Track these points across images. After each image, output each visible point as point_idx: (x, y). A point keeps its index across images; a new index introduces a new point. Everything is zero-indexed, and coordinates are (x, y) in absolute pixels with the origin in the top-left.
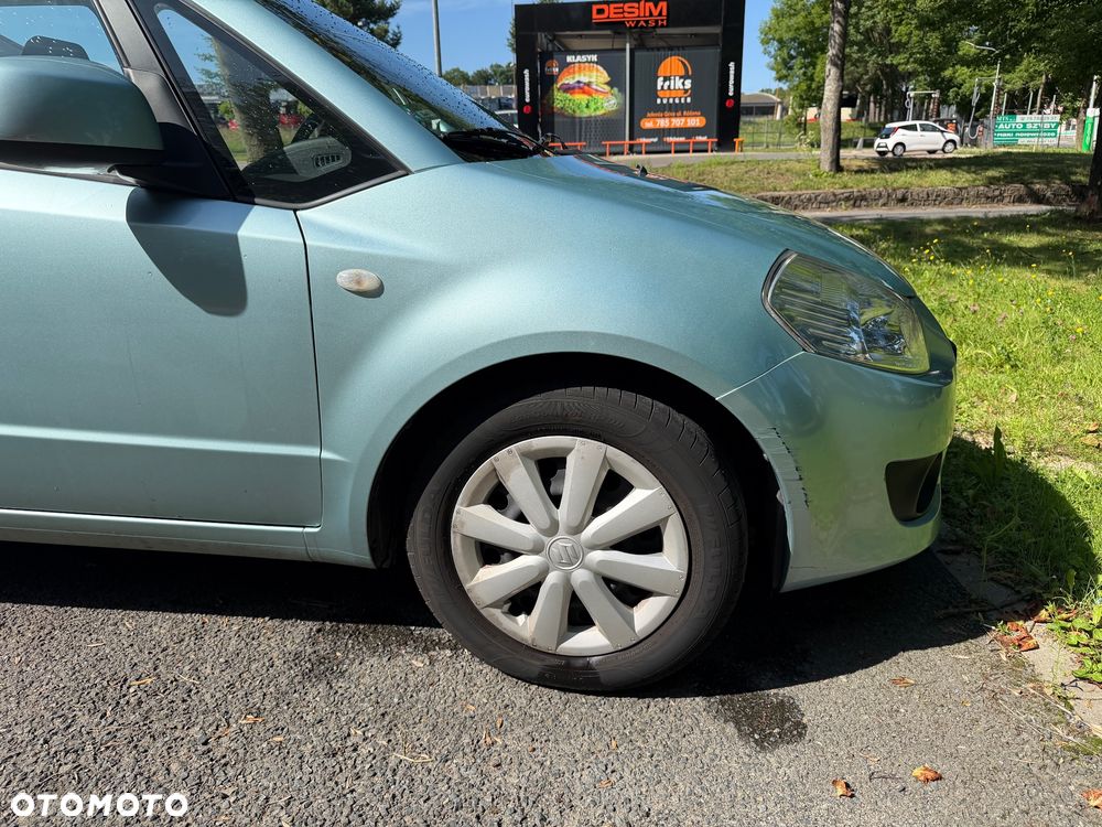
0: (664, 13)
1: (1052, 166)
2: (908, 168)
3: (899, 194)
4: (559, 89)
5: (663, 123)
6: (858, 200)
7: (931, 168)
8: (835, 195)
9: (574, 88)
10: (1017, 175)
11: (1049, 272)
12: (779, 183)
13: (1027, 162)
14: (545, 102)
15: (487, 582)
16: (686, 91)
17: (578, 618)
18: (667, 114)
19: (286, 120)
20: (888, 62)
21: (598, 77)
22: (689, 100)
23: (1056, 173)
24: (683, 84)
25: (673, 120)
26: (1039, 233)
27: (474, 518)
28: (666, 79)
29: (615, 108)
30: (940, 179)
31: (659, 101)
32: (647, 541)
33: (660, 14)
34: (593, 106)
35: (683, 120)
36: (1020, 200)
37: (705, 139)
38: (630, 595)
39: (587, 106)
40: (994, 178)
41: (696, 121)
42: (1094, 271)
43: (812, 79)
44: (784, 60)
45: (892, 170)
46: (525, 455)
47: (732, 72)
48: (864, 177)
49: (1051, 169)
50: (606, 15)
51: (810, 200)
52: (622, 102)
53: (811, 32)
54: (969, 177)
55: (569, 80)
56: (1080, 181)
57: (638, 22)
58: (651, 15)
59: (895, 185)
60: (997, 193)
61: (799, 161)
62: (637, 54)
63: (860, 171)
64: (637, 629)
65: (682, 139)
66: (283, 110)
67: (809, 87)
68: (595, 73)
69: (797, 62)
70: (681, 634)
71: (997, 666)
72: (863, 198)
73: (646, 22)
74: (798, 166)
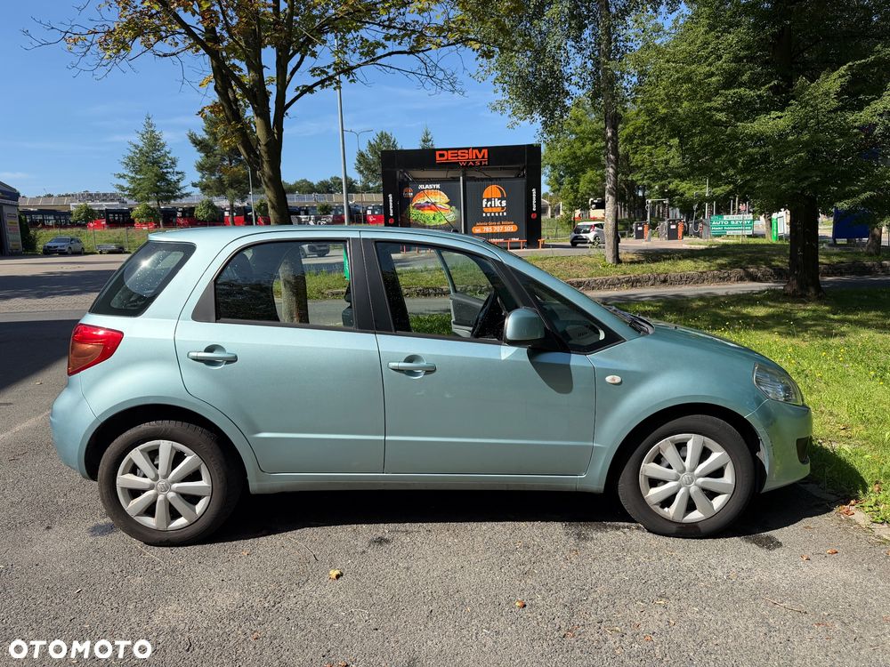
0: (486, 156)
1: (759, 255)
2: (665, 259)
3: (662, 277)
4: (413, 207)
5: (488, 229)
6: (634, 282)
7: (680, 259)
8: (619, 279)
9: (424, 206)
10: (736, 262)
11: (780, 334)
12: (580, 272)
13: (741, 253)
14: (404, 216)
15: (654, 494)
16: (503, 208)
17: (691, 507)
18: (490, 223)
19: (181, 221)
20: (630, 178)
21: (441, 199)
22: (505, 214)
23: (761, 260)
24: (501, 203)
25: (495, 227)
26: (765, 305)
27: (649, 468)
28: (488, 200)
29: (453, 220)
30: (687, 266)
31: (484, 215)
32: (719, 473)
33: (483, 157)
34: (437, 217)
35: (502, 227)
36: (741, 279)
37: (517, 239)
38: (711, 495)
39: (434, 219)
40: (722, 264)
41: (511, 228)
42: (806, 331)
43: (577, 191)
44: (556, 179)
45: (655, 261)
46: (672, 442)
47: (534, 195)
48: (636, 266)
49: (757, 258)
50: (446, 158)
51: (602, 283)
52: (458, 215)
53: (574, 159)
54: (707, 264)
55: (420, 200)
56: (778, 266)
57: (468, 162)
58: (477, 157)
59: (658, 272)
60: (726, 275)
61: (590, 256)
62: (467, 183)
63: (632, 262)
64: (715, 508)
65: (502, 240)
66: (179, 214)
67: (576, 197)
68: (438, 196)
69: (566, 180)
70: (732, 510)
71: (842, 520)
72: (638, 281)
73: (474, 162)
74: (590, 260)
